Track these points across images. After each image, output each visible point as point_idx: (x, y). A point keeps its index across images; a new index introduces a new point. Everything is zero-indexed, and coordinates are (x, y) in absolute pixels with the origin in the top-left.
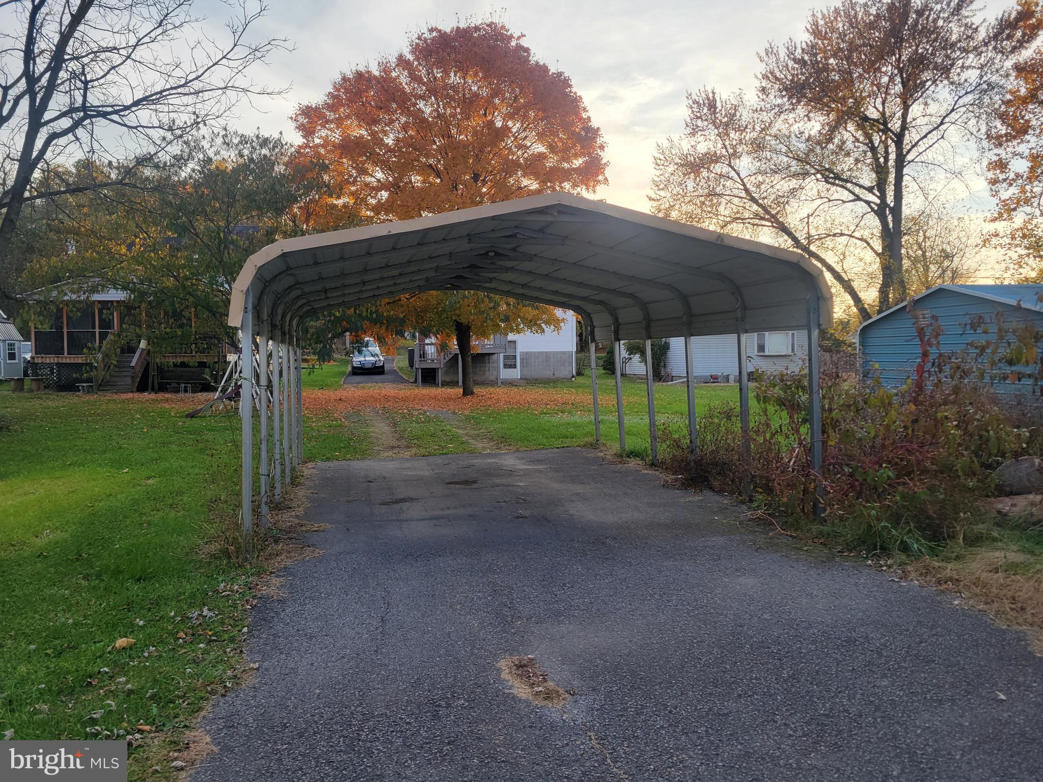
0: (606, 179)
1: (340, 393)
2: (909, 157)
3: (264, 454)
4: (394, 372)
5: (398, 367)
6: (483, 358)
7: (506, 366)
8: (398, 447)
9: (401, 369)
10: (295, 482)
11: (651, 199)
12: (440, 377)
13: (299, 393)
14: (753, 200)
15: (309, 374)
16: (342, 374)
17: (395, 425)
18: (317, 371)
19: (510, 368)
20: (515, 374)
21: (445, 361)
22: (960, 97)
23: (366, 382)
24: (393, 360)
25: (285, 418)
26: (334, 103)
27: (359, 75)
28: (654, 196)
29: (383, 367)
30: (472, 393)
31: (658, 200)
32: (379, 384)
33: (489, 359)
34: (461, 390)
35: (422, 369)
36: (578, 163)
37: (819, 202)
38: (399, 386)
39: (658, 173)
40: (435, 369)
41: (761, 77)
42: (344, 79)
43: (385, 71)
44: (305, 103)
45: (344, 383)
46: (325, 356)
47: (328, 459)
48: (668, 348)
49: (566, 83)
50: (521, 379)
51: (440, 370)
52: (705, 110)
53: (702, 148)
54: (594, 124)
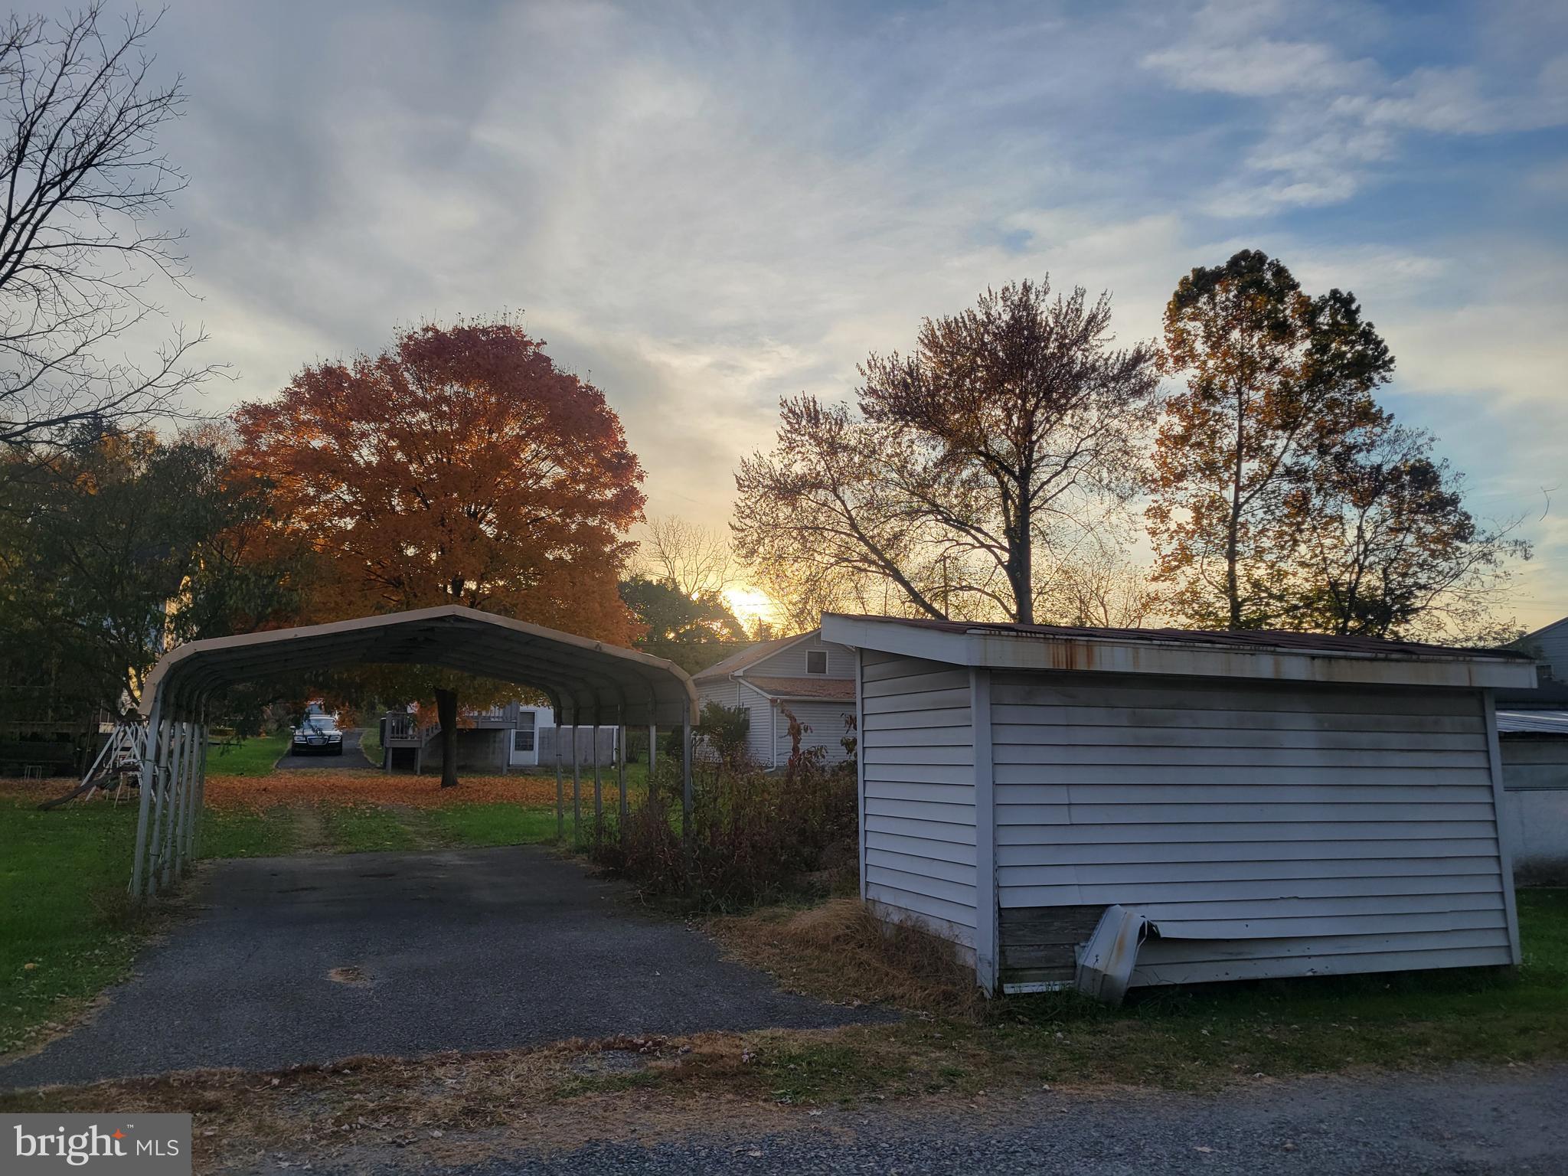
0: (643, 517)
1: (269, 781)
2: (1036, 502)
3: (156, 834)
4: (357, 752)
5: (365, 745)
6: (484, 736)
7: (518, 747)
8: (324, 844)
9: (368, 747)
10: (186, 874)
11: (733, 528)
12: (420, 760)
13: (201, 778)
14: (862, 538)
15: (222, 754)
16: (278, 753)
17: (328, 820)
18: (234, 751)
19: (524, 749)
20: (532, 758)
21: (428, 738)
22: (1082, 440)
23: (310, 767)
24: (360, 734)
25: (181, 813)
26: (294, 401)
27: (328, 371)
28: (738, 524)
29: (340, 744)
30: (455, 783)
31: (743, 530)
32: (328, 770)
33: (495, 737)
34: (439, 779)
35: (393, 748)
36: (609, 494)
37: (947, 544)
38: (359, 773)
39: (743, 496)
40: (414, 749)
41: (863, 393)
42: (309, 375)
43: (362, 371)
44: (251, 399)
45: (277, 767)
46: (247, 729)
47: (230, 856)
48: (748, 728)
49: (599, 399)
50: (539, 766)
51: (420, 751)
52: (804, 423)
53: (799, 468)
54: (631, 449)
